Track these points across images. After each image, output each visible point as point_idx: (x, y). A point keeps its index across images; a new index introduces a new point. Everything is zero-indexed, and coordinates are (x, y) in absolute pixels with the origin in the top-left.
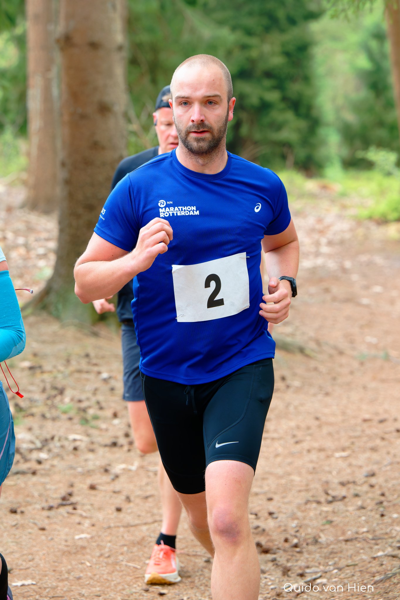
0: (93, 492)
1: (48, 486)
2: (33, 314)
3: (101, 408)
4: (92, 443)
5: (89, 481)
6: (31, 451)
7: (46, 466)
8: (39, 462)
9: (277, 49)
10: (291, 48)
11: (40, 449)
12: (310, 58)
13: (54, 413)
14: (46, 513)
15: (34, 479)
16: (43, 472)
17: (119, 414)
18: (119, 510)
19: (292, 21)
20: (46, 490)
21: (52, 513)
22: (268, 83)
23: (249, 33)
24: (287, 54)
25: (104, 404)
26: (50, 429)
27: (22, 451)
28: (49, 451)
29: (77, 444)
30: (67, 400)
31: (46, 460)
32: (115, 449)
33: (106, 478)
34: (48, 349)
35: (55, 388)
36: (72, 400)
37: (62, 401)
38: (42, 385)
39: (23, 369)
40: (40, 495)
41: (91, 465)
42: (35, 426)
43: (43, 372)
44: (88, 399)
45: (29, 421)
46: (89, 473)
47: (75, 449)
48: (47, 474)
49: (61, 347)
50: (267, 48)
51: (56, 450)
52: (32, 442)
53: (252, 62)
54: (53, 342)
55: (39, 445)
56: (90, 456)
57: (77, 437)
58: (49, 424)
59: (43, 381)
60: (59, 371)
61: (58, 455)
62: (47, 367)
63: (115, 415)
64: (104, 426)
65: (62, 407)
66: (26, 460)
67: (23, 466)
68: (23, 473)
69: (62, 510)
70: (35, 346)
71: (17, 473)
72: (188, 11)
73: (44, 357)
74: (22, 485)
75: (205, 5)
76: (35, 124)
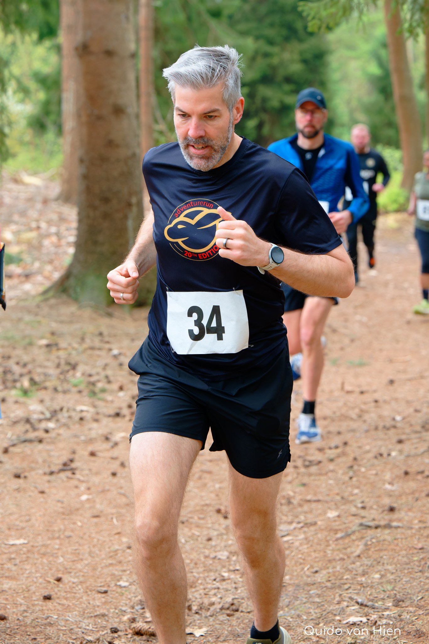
0: (93, 458)
1: (52, 453)
2: (54, 297)
3: (109, 382)
4: (98, 413)
5: (90, 448)
6: (40, 421)
7: (52, 434)
8: (47, 431)
9: (296, 57)
10: (308, 56)
11: (49, 420)
12: (325, 65)
13: (66, 386)
14: (47, 478)
15: (40, 447)
16: (49, 440)
17: (125, 388)
18: (114, 474)
20: (50, 456)
21: (53, 478)
22: (287, 87)
23: (271, 42)
24: (305, 61)
25: (112, 379)
26: (61, 400)
27: (32, 421)
28: (58, 421)
29: (84, 414)
30: (78, 374)
31: (53, 429)
32: (118, 419)
33: (107, 445)
34: (65, 329)
35: (68, 364)
36: (83, 374)
37: (74, 376)
38: (57, 361)
39: (40, 347)
40: (44, 461)
41: (93, 434)
42: (47, 398)
43: (58, 349)
44: (98, 374)
45: (42, 394)
46: (91, 441)
47: (81, 419)
48: (53, 442)
49: (77, 326)
50: (287, 56)
51: (63, 421)
52: (42, 413)
53: (274, 68)
54: (71, 322)
55: (48, 415)
56: (95, 425)
57: (84, 408)
58: (60, 397)
59: (58, 357)
60: (73, 348)
61: (66, 425)
62: (63, 344)
63: (121, 388)
64: (109, 398)
65: (74, 381)
66: (35, 429)
67: (32, 435)
68: (30, 441)
69: (63, 475)
70: (54, 325)
71: (25, 441)
72: (213, 23)
73: (61, 335)
74: (29, 452)
75: (230, 17)
76: (69, 124)
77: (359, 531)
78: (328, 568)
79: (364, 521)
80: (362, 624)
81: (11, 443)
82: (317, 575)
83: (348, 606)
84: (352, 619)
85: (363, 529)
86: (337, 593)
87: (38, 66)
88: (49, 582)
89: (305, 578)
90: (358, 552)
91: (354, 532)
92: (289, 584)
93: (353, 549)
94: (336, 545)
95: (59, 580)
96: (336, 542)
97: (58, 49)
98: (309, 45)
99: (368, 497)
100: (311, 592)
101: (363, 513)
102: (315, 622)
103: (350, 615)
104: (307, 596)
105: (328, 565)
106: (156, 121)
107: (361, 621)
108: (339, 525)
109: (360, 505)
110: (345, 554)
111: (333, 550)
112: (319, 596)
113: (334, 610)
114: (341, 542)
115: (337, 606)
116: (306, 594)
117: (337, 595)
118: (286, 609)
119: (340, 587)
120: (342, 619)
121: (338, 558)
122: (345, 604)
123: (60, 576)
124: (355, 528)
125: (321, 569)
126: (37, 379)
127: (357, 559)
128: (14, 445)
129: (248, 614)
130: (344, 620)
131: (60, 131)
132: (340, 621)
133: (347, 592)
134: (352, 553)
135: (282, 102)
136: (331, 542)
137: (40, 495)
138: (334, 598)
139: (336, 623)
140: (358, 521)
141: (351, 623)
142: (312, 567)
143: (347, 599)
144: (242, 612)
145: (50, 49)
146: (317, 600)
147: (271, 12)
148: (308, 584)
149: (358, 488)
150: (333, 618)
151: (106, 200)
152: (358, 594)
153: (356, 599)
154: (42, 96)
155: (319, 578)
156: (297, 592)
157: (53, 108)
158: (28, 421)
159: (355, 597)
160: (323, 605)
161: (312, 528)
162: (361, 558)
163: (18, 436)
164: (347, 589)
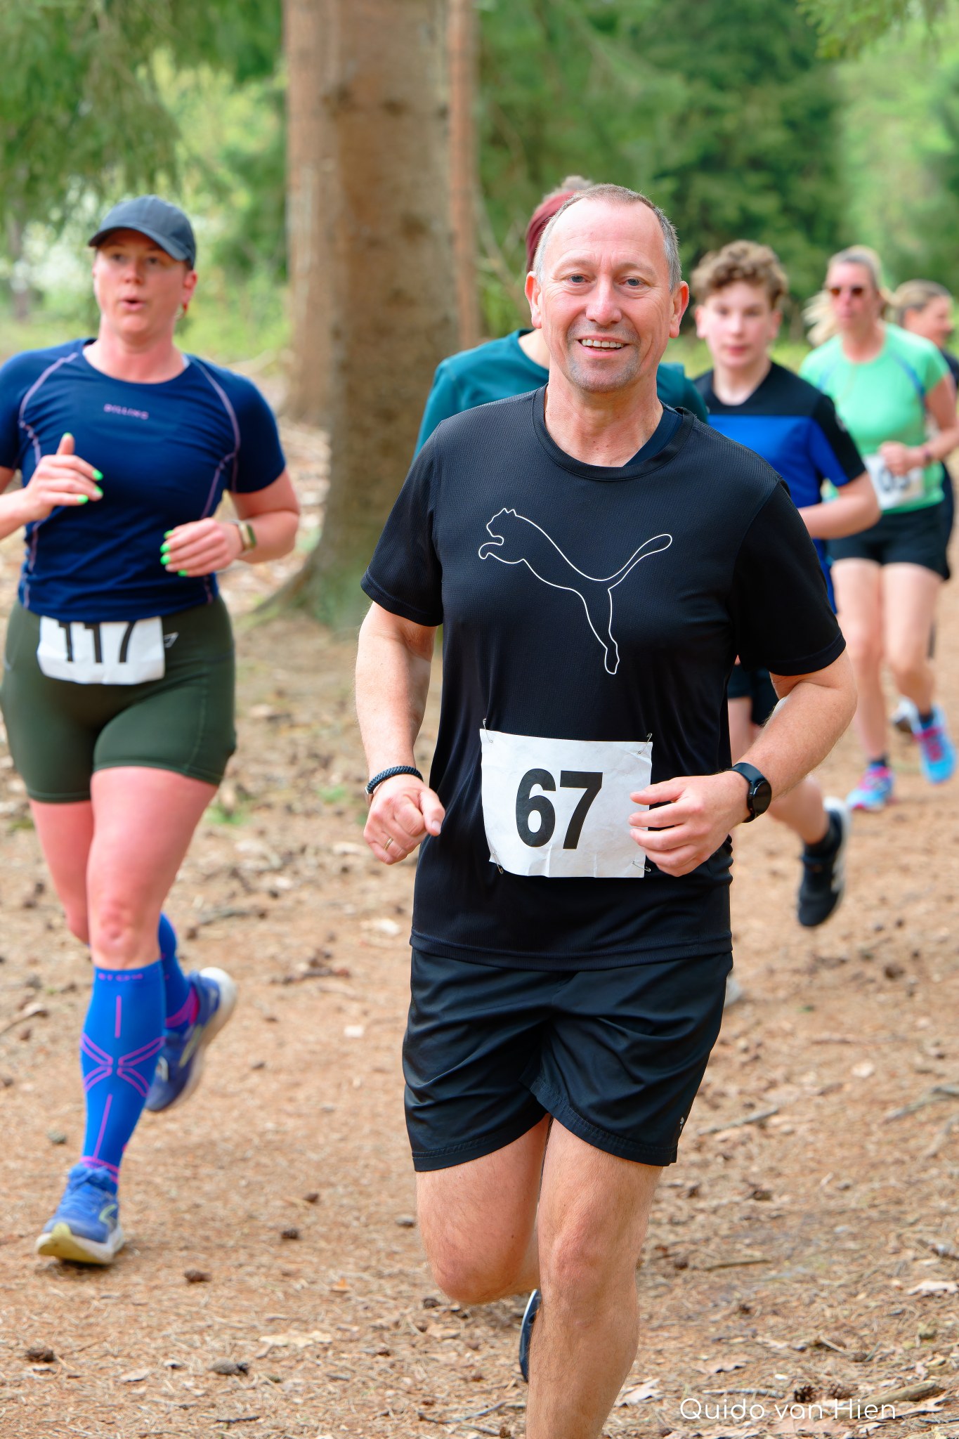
1: (287, 941)
2: (281, 617)
6: (260, 873)
7: (287, 901)
8: (274, 895)
9: (773, 114)
10: (798, 112)
11: (278, 871)
12: (834, 131)
13: (311, 803)
14: (279, 990)
15: (263, 926)
16: (280, 913)
19: (802, 62)
20: (285, 948)
21: (290, 991)
22: (755, 179)
23: (720, 85)
24: (791, 124)
26: (300, 831)
27: (244, 874)
28: (296, 873)
29: (350, 861)
30: (336, 778)
31: (288, 891)
34: (303, 683)
35: (314, 756)
36: (346, 778)
37: (326, 781)
38: (289, 751)
39: (256, 721)
40: (273, 959)
41: (371, 901)
42: (273, 828)
43: (293, 726)
45: (261, 819)
46: (365, 914)
47: (345, 870)
48: (288, 917)
49: (331, 678)
50: (753, 113)
51: (308, 873)
53: (725, 139)
54: (316, 670)
55: (276, 861)
56: (373, 883)
57: (350, 847)
58: (299, 825)
59: (293, 743)
60: (325, 725)
61: (313, 883)
62: (302, 716)
65: (325, 791)
66: (249, 891)
67: (244, 903)
68: (242, 915)
69: (311, 985)
70: (282, 676)
71: (231, 915)
72: (599, 43)
73: (298, 696)
74: (239, 938)
75: (635, 31)
76: (303, 258)
77: (933, 1104)
78: (871, 1180)
79: (944, 1084)
80: (946, 1296)
81: (203, 919)
82: (848, 1194)
83: (915, 1259)
84: (927, 1286)
85: (941, 1100)
86: (891, 1231)
87: (234, 136)
88: (293, 1205)
89: (823, 1200)
90: (932, 1148)
91: (922, 1107)
92: (791, 1213)
93: (922, 1141)
94: (886, 1132)
95: (313, 1199)
96: (885, 1128)
97: (279, 102)
98: (802, 88)
99: (948, 1033)
100: (838, 1229)
101: (939, 1066)
102: (848, 1290)
103: (920, 1278)
104: (828, 1237)
105: (872, 1174)
106: (483, 251)
107: (945, 1291)
108: (890, 1092)
109: (934, 1051)
110: (906, 1151)
111: (879, 1143)
112: (854, 1237)
113: (887, 1267)
114: (895, 1126)
115: (893, 1259)
116: (827, 1233)
117: (892, 1236)
118: (787, 1264)
119: (897, 1220)
120: (904, 1285)
121: (890, 1159)
122: (910, 1254)
123: (313, 1191)
124: (925, 1097)
125: (856, 1182)
126: (251, 786)
127: (932, 1161)
128: (208, 923)
129: (706, 1274)
130: (908, 1287)
131: (282, 271)
132: (901, 1289)
133: (911, 1229)
134: (920, 1149)
135: (744, 211)
136: (874, 1127)
137: (265, 1026)
138: (886, 1243)
139: (891, 1294)
140: (929, 1083)
141: (924, 1293)
142: (837, 1177)
143: (914, 1244)
144: (695, 1268)
145: (259, 101)
146: (851, 1245)
147: (721, 21)
148: (829, 1213)
149: (926, 1014)
150: (886, 1282)
151: (388, 416)
152: (936, 1233)
153: (933, 1245)
154: (242, 198)
155: (852, 1200)
156: (807, 1228)
157: (267, 224)
158: (235, 873)
159: (931, 1240)
160: (864, 1257)
161: (834, 1098)
162: (940, 1160)
163: (217, 906)
164: (912, 1224)
